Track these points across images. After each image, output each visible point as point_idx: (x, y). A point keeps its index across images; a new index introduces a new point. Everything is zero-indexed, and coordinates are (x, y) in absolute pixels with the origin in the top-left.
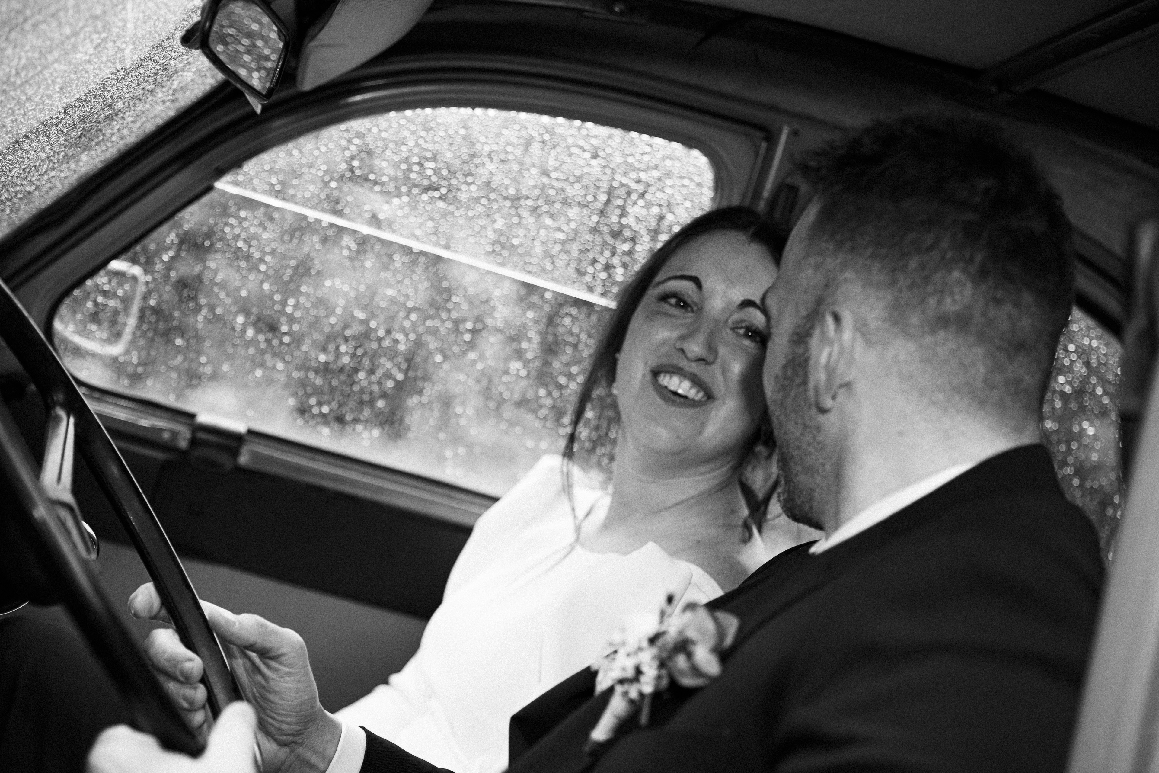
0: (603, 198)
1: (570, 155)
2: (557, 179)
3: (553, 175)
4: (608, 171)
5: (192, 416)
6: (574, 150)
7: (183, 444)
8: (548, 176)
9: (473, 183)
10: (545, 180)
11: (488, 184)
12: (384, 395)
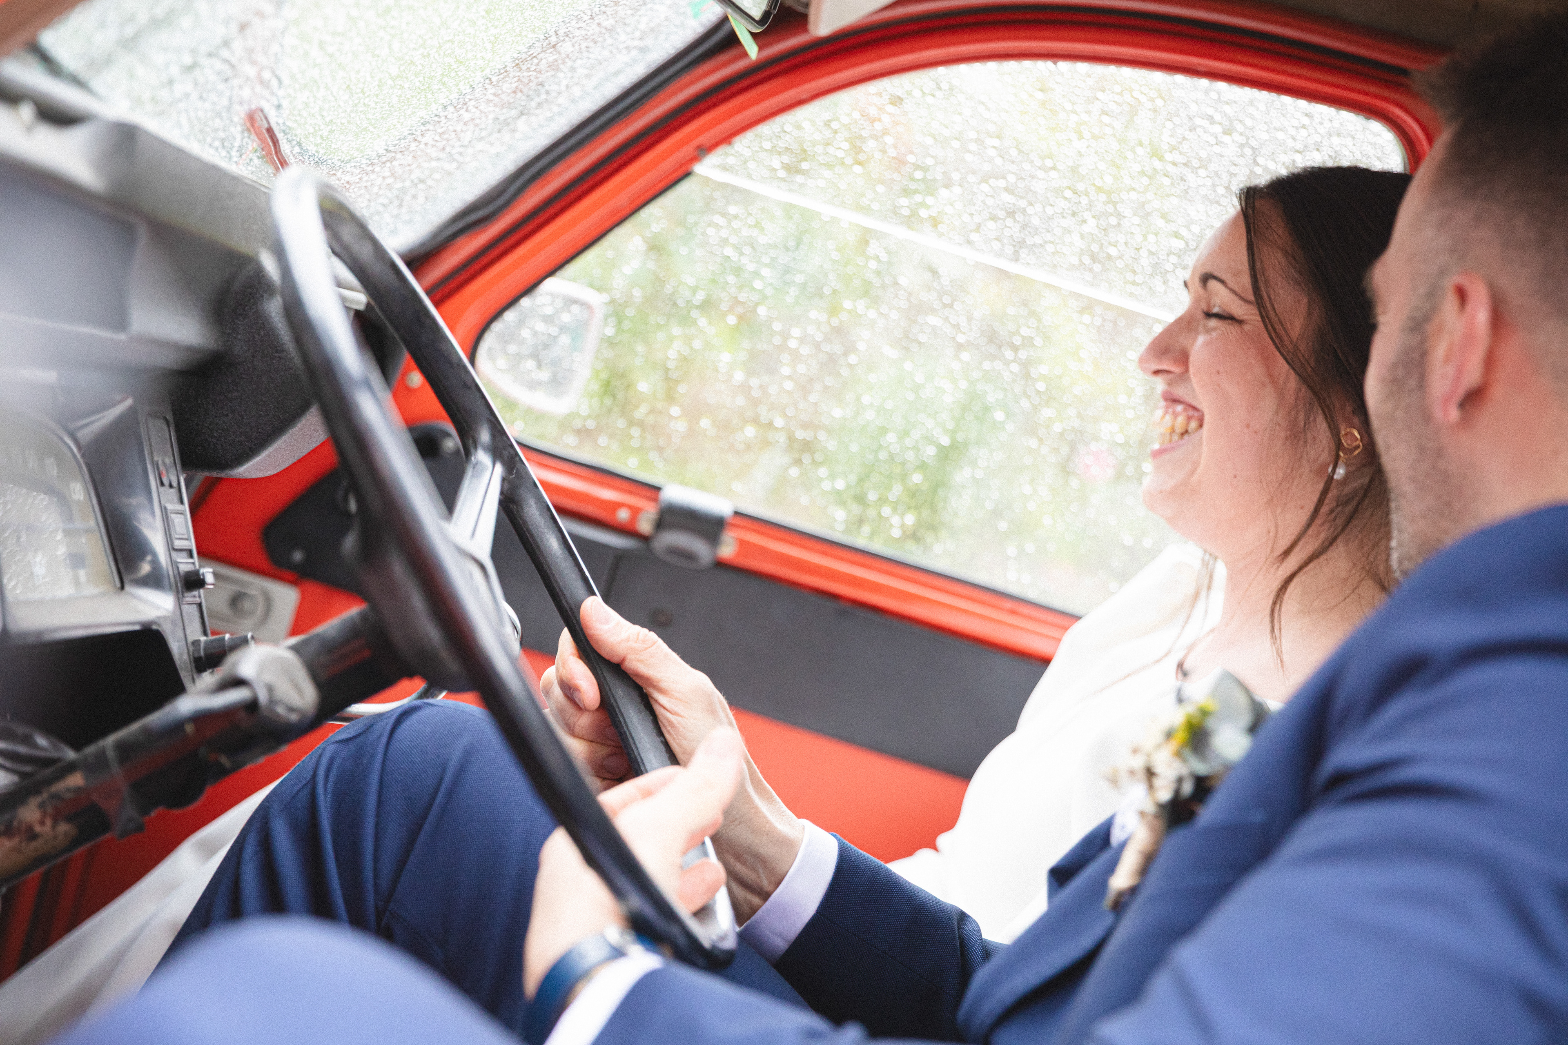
1: (1192, 129)
5: (657, 489)
7: (645, 526)
8: (1161, 158)
9: (1054, 168)
10: (1157, 164)
11: (1074, 170)
12: (922, 466)
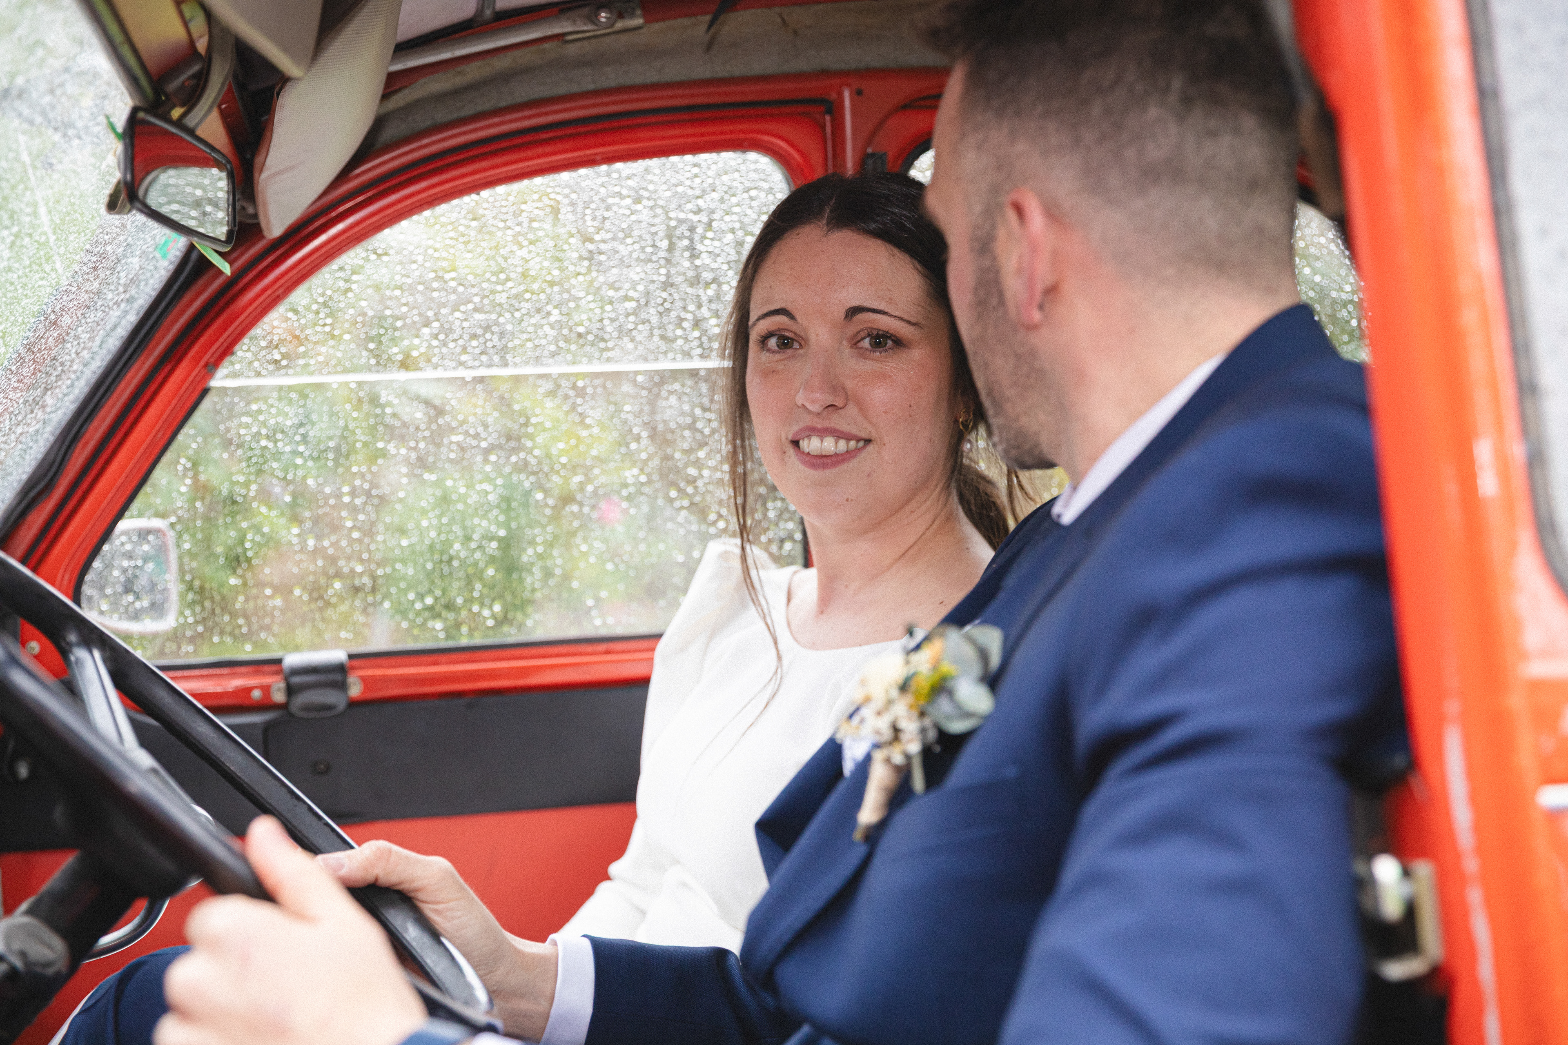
0: (664, 244)
1: (608, 209)
2: (604, 241)
3: (597, 237)
4: (659, 211)
5: (279, 661)
6: (610, 201)
7: (279, 696)
8: (591, 240)
9: (508, 279)
10: (591, 247)
11: (524, 275)
12: (492, 560)
